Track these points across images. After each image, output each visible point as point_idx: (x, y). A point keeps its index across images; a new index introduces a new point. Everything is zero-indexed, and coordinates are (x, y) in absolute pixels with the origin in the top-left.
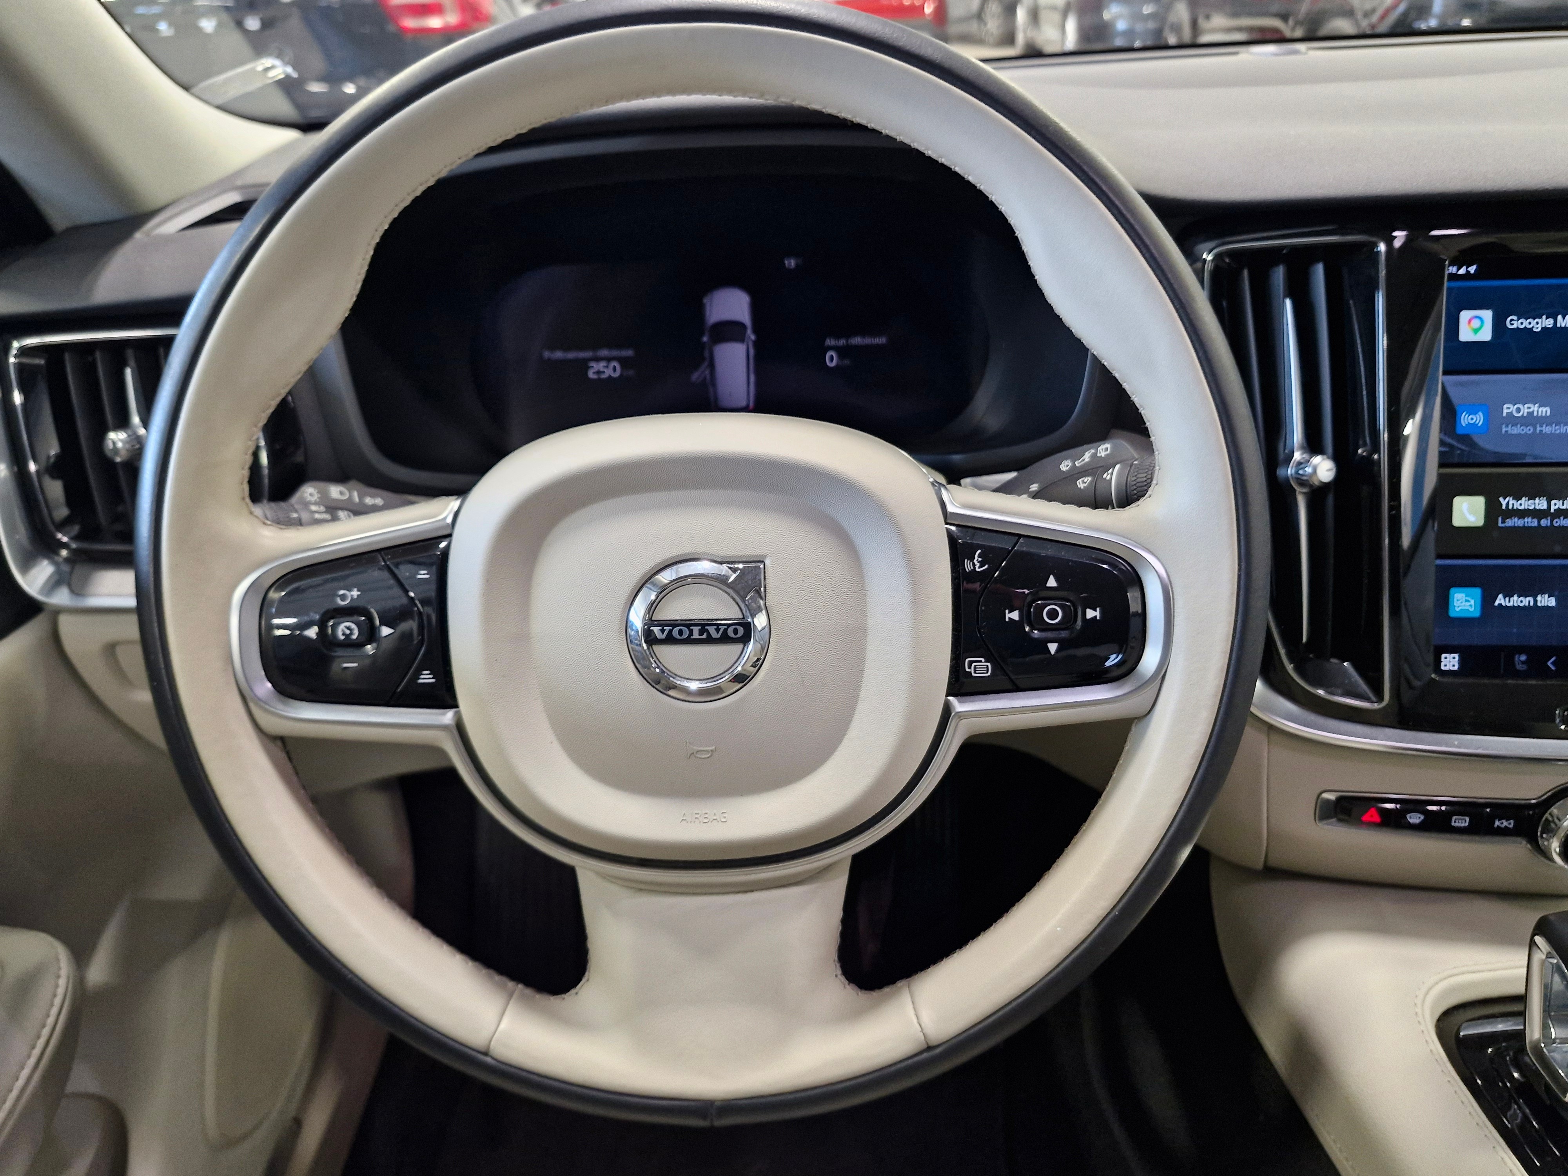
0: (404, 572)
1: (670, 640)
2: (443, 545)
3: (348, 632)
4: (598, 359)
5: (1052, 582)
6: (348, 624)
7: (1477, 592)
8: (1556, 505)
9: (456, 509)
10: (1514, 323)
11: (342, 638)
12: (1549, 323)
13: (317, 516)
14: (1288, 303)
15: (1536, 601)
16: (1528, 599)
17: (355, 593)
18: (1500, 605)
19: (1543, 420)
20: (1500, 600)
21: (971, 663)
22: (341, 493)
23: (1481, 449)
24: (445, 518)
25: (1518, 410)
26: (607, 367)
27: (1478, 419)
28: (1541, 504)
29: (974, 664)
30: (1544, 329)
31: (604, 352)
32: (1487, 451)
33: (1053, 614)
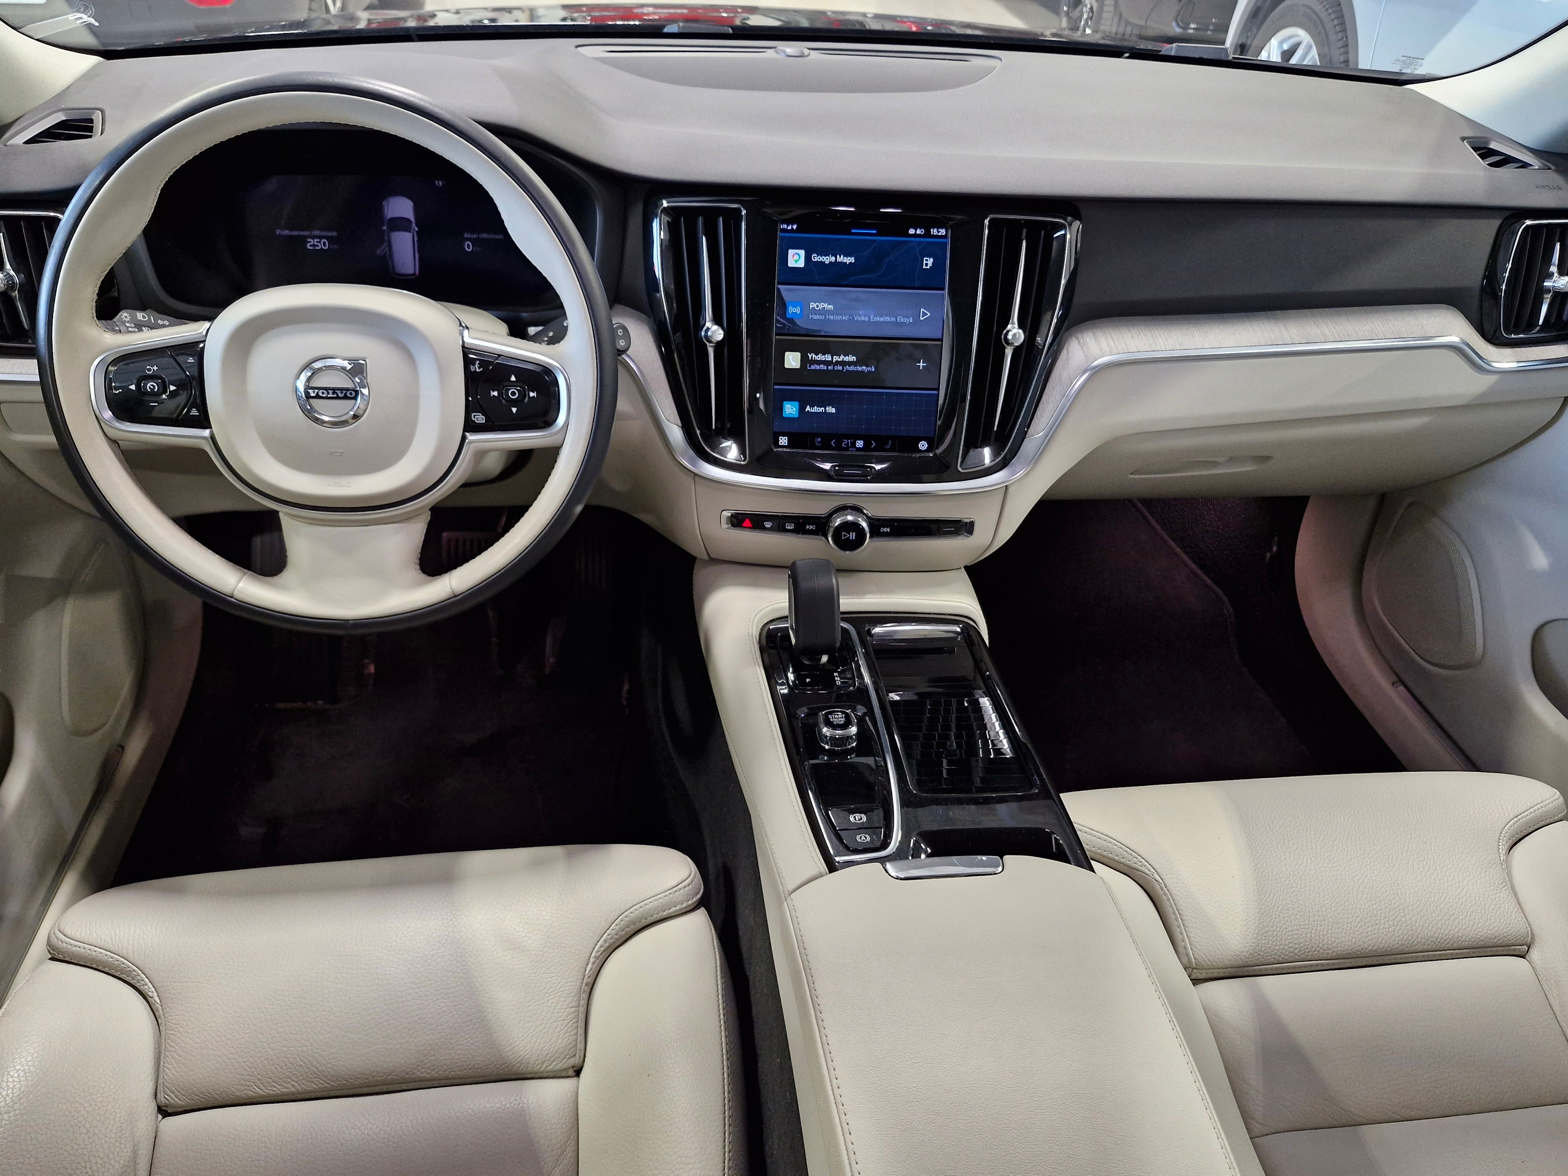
0: (181, 359)
1: (317, 397)
2: (201, 345)
3: (152, 387)
4: (314, 237)
5: (513, 378)
6: (152, 383)
7: (797, 404)
8: (836, 358)
9: (208, 327)
10: (816, 258)
11: (149, 390)
12: (833, 259)
13: (130, 329)
14: (704, 238)
15: (825, 410)
16: (822, 409)
17: (155, 368)
18: (808, 411)
19: (830, 312)
20: (808, 409)
21: (474, 416)
22: (144, 317)
23: (798, 326)
24: (202, 332)
25: (817, 306)
26: (320, 242)
27: (797, 310)
28: (828, 358)
29: (476, 417)
30: (831, 263)
31: (317, 233)
32: (802, 328)
33: (513, 394)
